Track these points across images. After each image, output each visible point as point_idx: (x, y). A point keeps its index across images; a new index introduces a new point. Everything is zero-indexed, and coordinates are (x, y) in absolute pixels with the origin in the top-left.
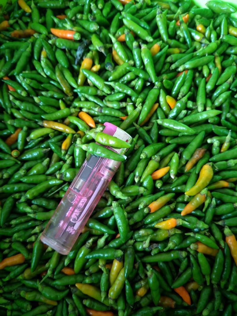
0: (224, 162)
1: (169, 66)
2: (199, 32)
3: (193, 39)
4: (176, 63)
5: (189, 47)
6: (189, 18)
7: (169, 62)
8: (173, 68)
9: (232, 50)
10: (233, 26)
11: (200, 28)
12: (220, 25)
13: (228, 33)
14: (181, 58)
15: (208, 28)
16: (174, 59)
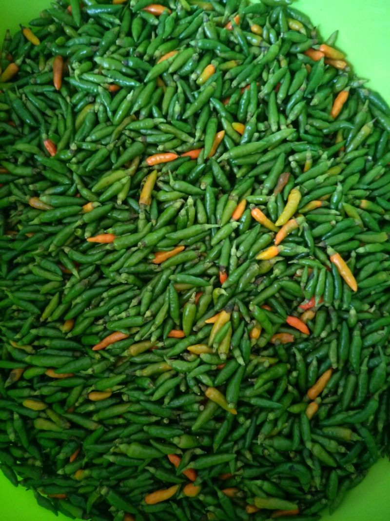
0: (312, 181)
1: (229, 84)
2: (255, 33)
3: (250, 45)
4: (237, 78)
5: (247, 55)
6: (240, 18)
7: (229, 79)
8: (235, 85)
9: (297, 48)
10: (292, 18)
11: (255, 28)
12: (277, 21)
13: (289, 29)
14: (241, 72)
15: (265, 27)
16: (233, 74)
